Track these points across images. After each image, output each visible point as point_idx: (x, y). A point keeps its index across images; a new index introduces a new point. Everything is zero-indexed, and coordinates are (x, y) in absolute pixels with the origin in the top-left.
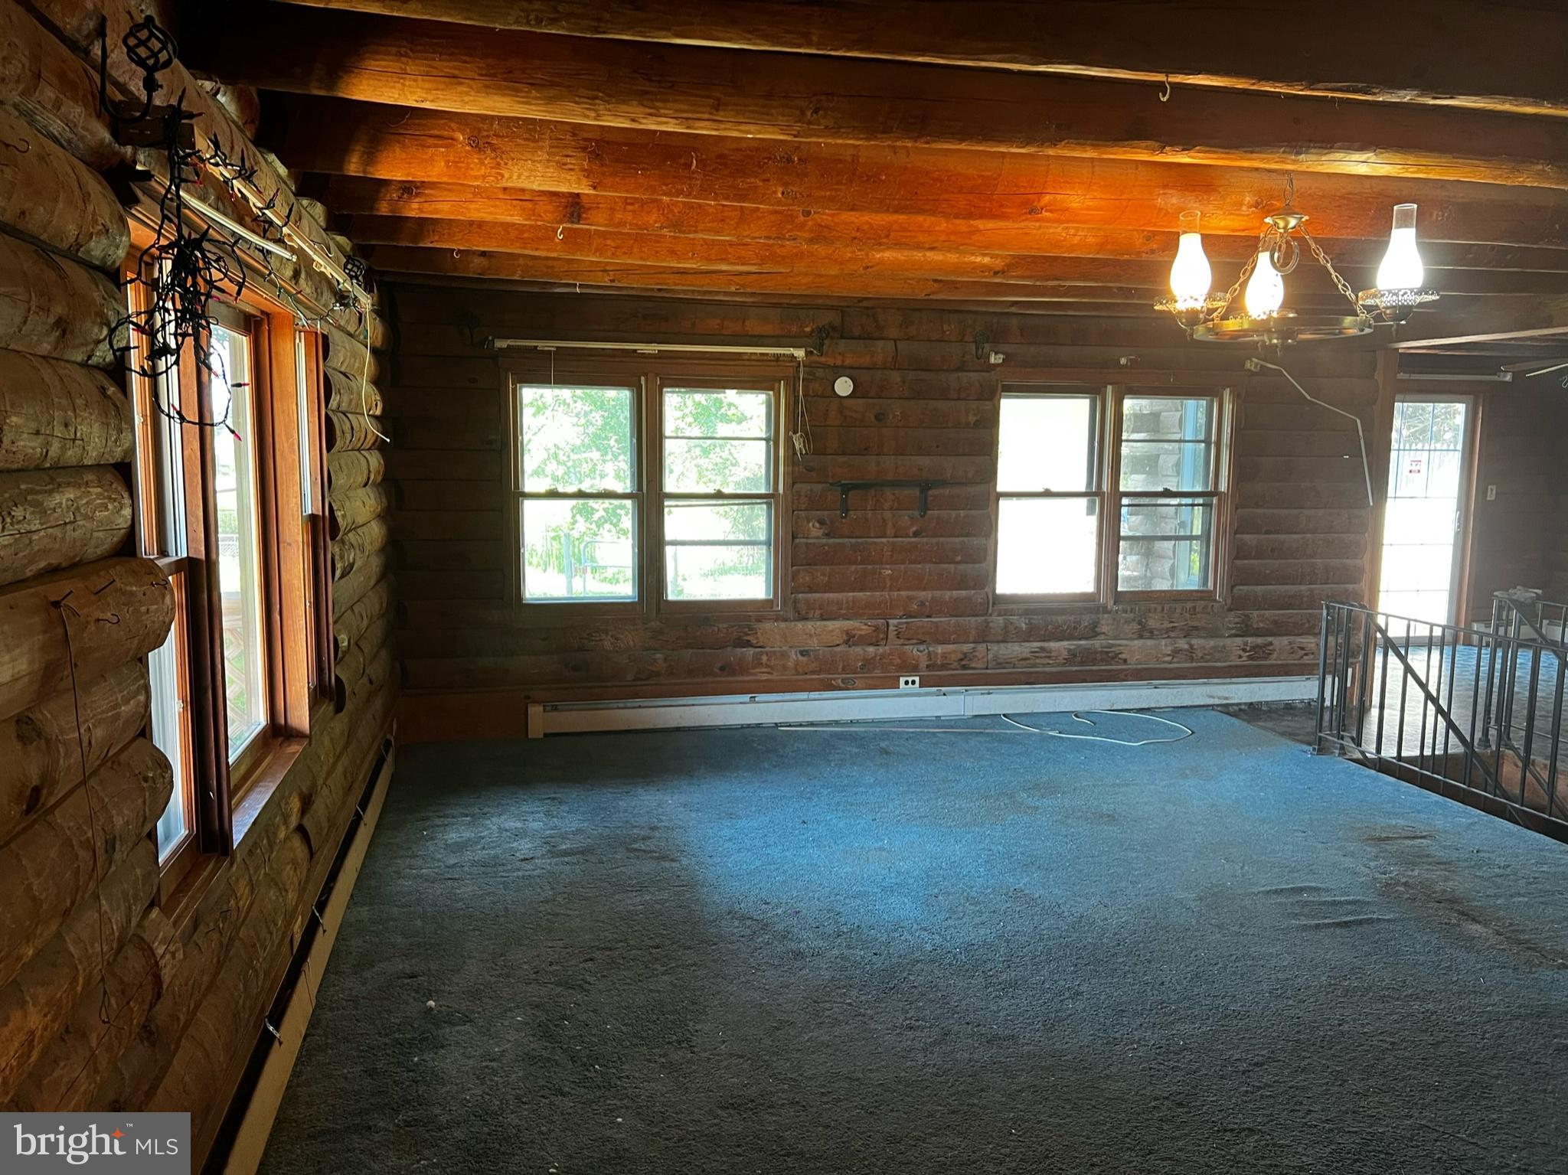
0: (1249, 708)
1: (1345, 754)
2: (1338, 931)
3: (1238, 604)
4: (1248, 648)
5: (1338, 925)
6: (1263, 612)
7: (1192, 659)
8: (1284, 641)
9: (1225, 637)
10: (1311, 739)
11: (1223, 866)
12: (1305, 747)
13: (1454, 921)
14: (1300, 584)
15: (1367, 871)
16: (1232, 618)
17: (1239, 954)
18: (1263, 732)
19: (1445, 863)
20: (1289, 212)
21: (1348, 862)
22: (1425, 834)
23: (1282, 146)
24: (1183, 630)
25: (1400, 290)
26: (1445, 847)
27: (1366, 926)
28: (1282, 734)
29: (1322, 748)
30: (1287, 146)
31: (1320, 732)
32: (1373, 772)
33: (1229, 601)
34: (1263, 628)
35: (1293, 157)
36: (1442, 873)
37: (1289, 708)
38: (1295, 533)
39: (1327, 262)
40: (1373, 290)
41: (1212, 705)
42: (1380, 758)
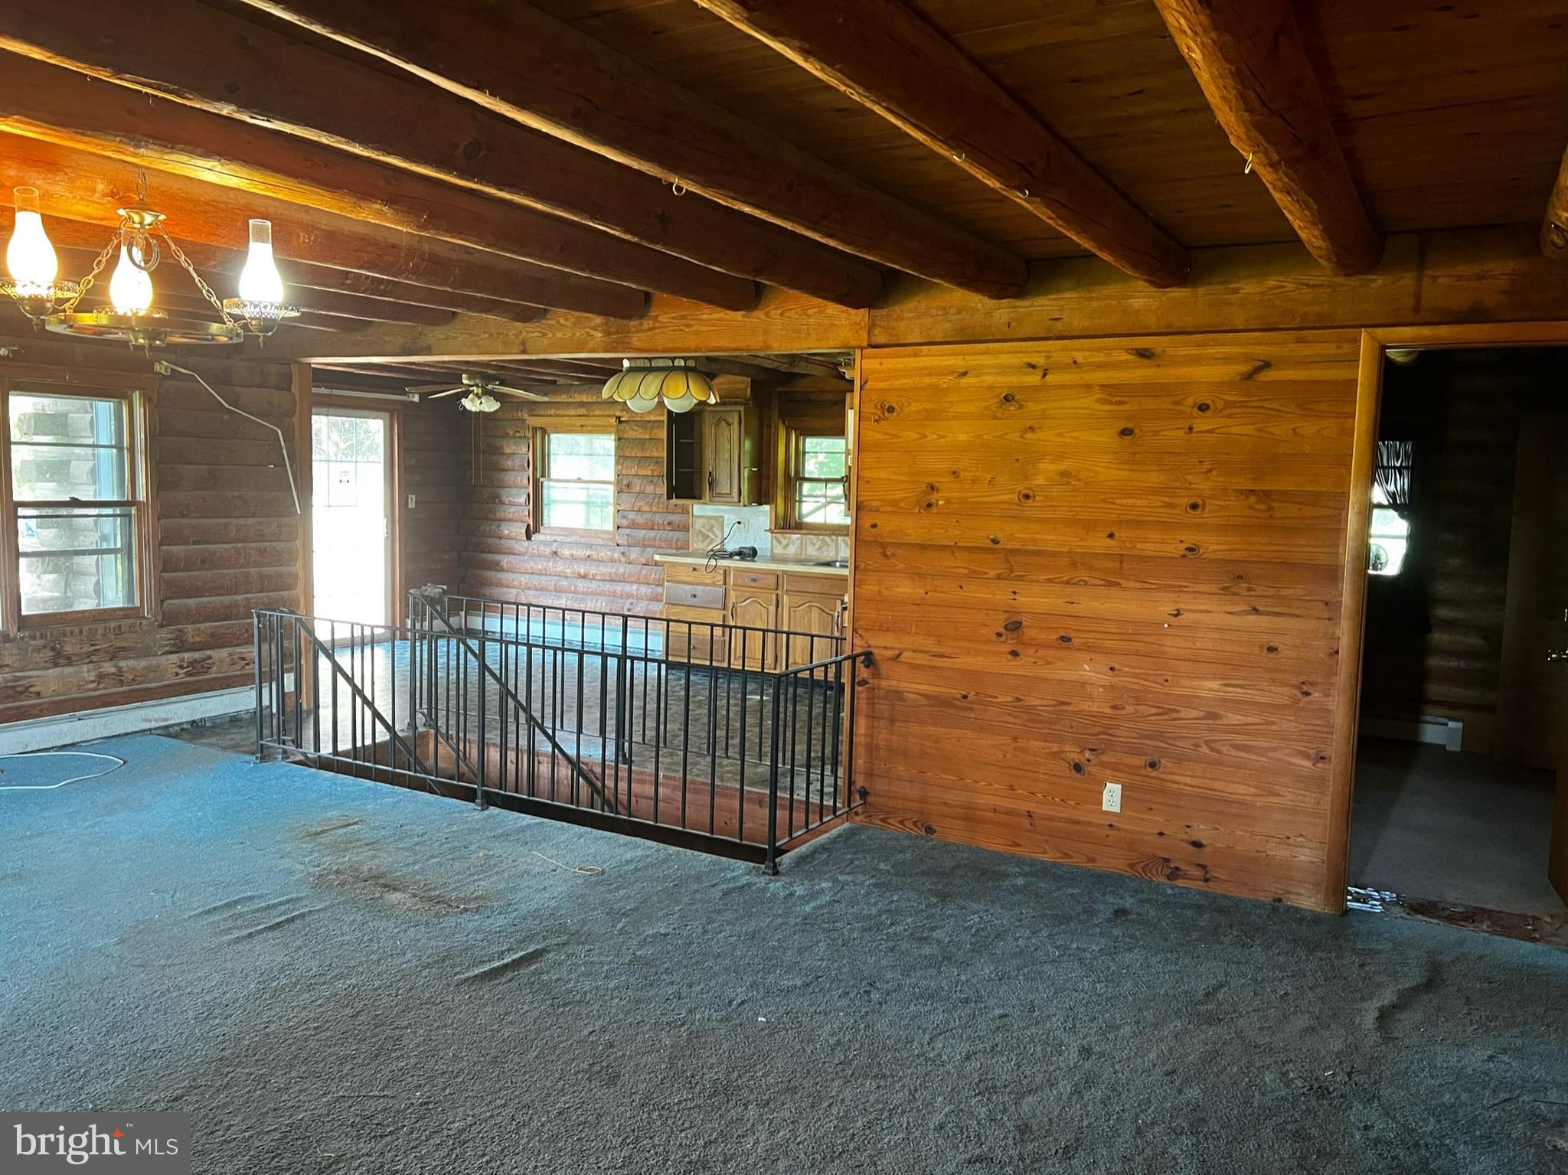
0: (192, 726)
1: (288, 757)
2: (270, 934)
3: (168, 619)
4: (185, 665)
5: (272, 928)
6: (198, 625)
7: (122, 683)
8: (223, 653)
9: (158, 655)
10: (255, 748)
11: (152, 898)
12: (248, 757)
13: (378, 895)
14: (235, 594)
15: (302, 867)
16: (164, 635)
17: (164, 988)
18: (205, 748)
19: (372, 843)
20: (142, 207)
21: (285, 863)
22: (357, 820)
23: (119, 136)
24: (108, 652)
25: (261, 302)
26: (373, 829)
27: (298, 922)
28: (225, 748)
29: (264, 755)
30: (123, 136)
31: (262, 739)
32: (313, 770)
33: (160, 618)
34: (200, 642)
35: (132, 149)
36: (370, 853)
37: (235, 720)
38: (227, 543)
39: (189, 265)
40: (236, 299)
41: (150, 730)
42: (319, 757)
